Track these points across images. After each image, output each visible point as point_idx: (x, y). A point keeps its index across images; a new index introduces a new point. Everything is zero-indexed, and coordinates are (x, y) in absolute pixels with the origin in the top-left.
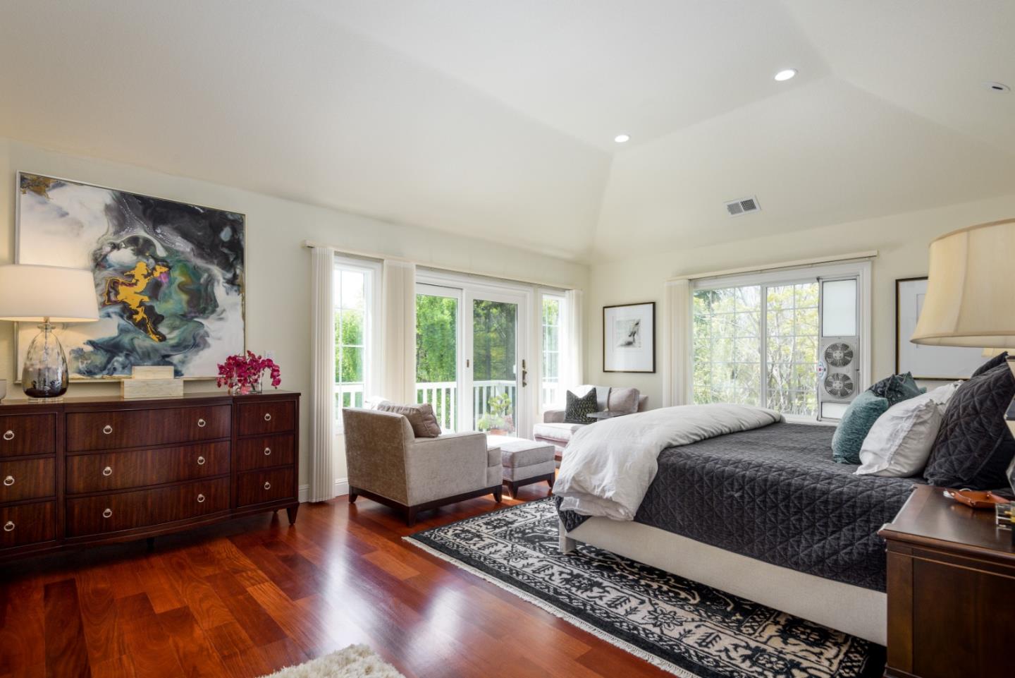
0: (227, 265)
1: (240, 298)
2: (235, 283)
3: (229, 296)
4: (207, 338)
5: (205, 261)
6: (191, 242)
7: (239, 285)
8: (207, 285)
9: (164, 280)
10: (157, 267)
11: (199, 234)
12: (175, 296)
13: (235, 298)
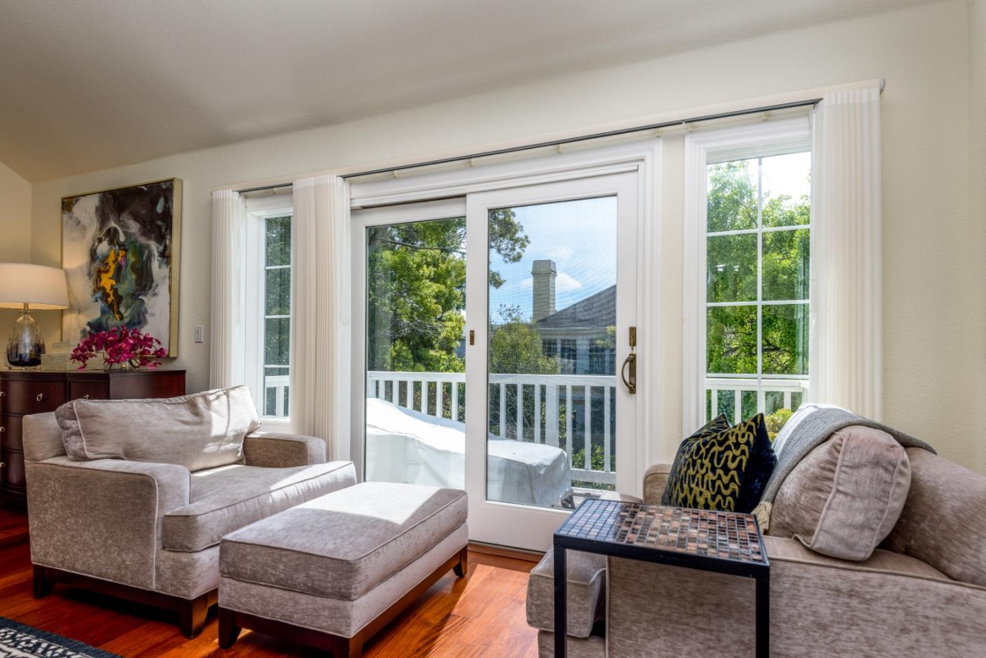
0: (161, 238)
1: (168, 269)
2: (165, 256)
3: (161, 270)
4: (146, 315)
5: (146, 238)
6: (139, 222)
7: (168, 257)
8: (147, 262)
9: (123, 263)
10: (120, 252)
11: (144, 212)
12: (129, 277)
13: (165, 271)
